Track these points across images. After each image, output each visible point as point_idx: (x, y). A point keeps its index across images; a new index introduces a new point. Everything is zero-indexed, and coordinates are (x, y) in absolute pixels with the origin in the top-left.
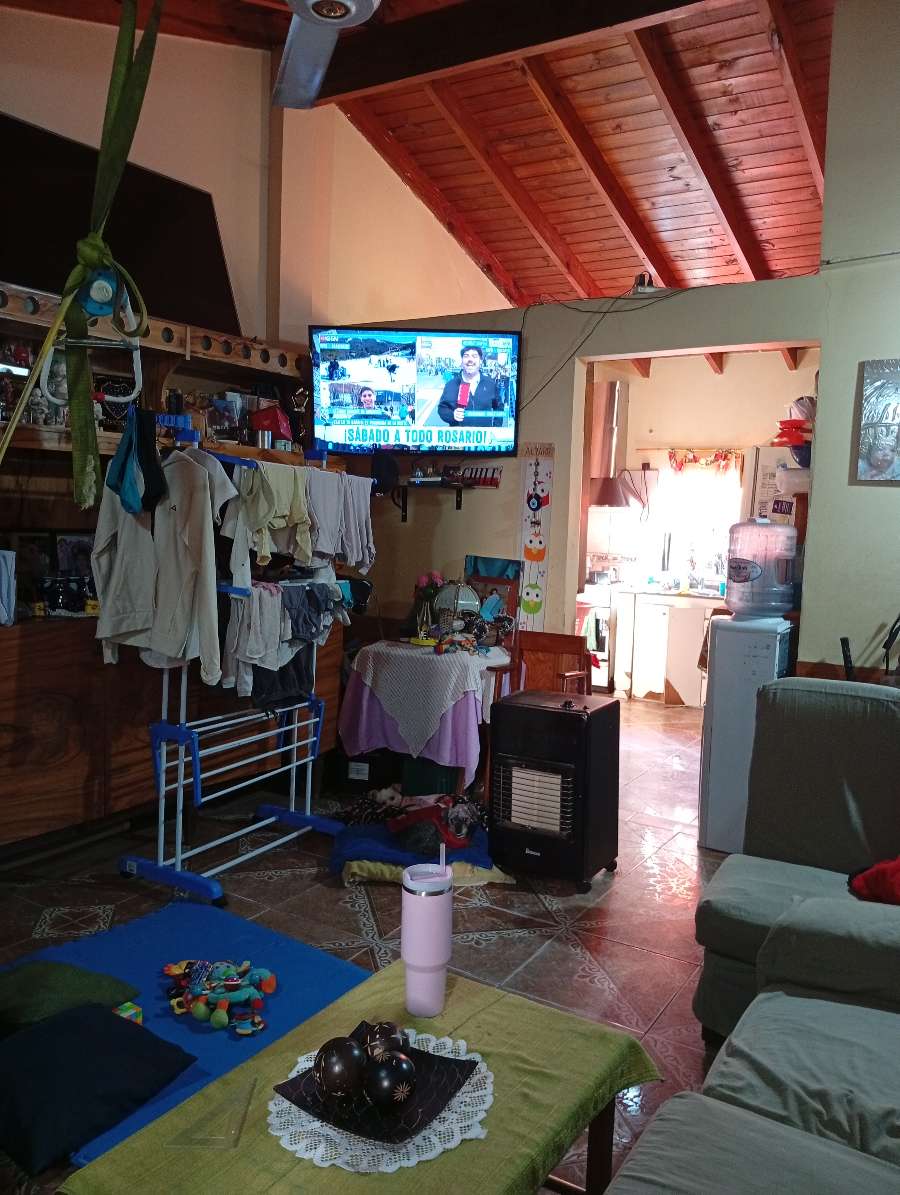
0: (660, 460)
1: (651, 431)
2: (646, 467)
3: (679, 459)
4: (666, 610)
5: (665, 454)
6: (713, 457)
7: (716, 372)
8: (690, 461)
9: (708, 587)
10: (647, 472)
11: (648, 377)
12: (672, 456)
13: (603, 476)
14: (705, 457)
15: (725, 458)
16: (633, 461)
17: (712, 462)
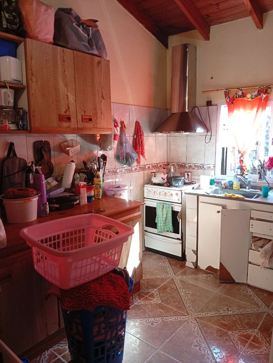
0: (219, 97)
1: (212, 78)
2: (209, 103)
3: (231, 96)
4: (220, 208)
5: (222, 93)
6: (256, 93)
7: (258, 28)
8: (240, 97)
9: (253, 187)
10: (210, 107)
11: (209, 40)
12: (227, 94)
13: (180, 111)
14: (251, 93)
15: (266, 92)
16: (201, 101)
17: (256, 96)
